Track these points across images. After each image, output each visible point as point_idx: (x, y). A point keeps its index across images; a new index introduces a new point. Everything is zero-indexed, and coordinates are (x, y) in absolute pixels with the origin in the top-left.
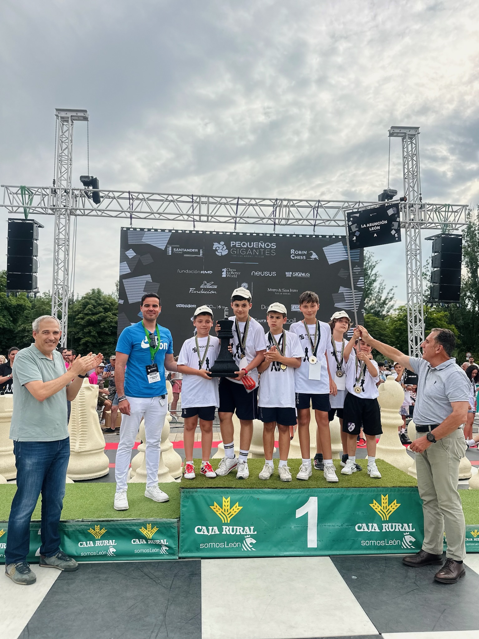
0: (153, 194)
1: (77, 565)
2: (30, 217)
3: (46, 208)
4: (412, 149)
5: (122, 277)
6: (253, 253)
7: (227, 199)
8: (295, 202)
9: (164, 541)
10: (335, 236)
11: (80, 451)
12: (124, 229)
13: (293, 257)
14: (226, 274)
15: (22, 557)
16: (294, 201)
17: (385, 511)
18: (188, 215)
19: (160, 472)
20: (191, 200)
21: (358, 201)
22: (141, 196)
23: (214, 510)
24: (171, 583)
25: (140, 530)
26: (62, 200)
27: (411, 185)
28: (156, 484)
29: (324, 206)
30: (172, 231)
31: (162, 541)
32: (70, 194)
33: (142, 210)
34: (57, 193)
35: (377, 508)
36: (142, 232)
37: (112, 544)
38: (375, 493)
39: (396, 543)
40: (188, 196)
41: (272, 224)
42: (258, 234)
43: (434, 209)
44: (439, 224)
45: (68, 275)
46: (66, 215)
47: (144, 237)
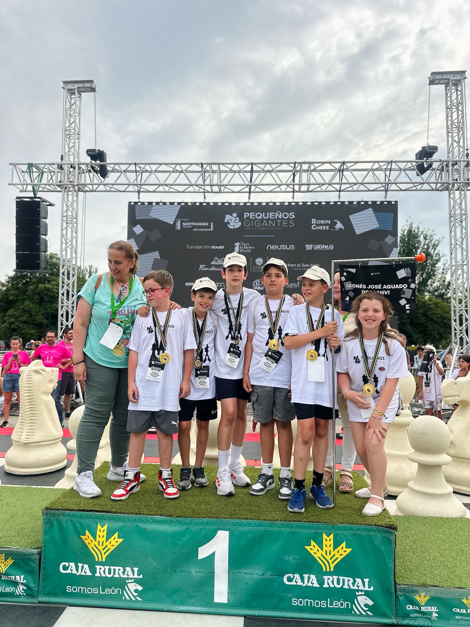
0: (161, 164)
2: (39, 195)
4: (457, 96)
6: (268, 225)
7: (239, 165)
10: (364, 202)
12: (132, 204)
13: (314, 227)
14: (239, 248)
17: (328, 557)
18: (197, 186)
21: (390, 160)
22: (148, 168)
23: (86, 541)
27: (456, 139)
29: (350, 168)
30: (182, 204)
31: (18, 577)
33: (149, 183)
34: (64, 169)
35: (317, 552)
36: (150, 206)
38: (314, 531)
39: (345, 606)
40: (197, 164)
41: (290, 191)
42: (275, 203)
45: (76, 253)
46: (73, 191)
47: (152, 211)
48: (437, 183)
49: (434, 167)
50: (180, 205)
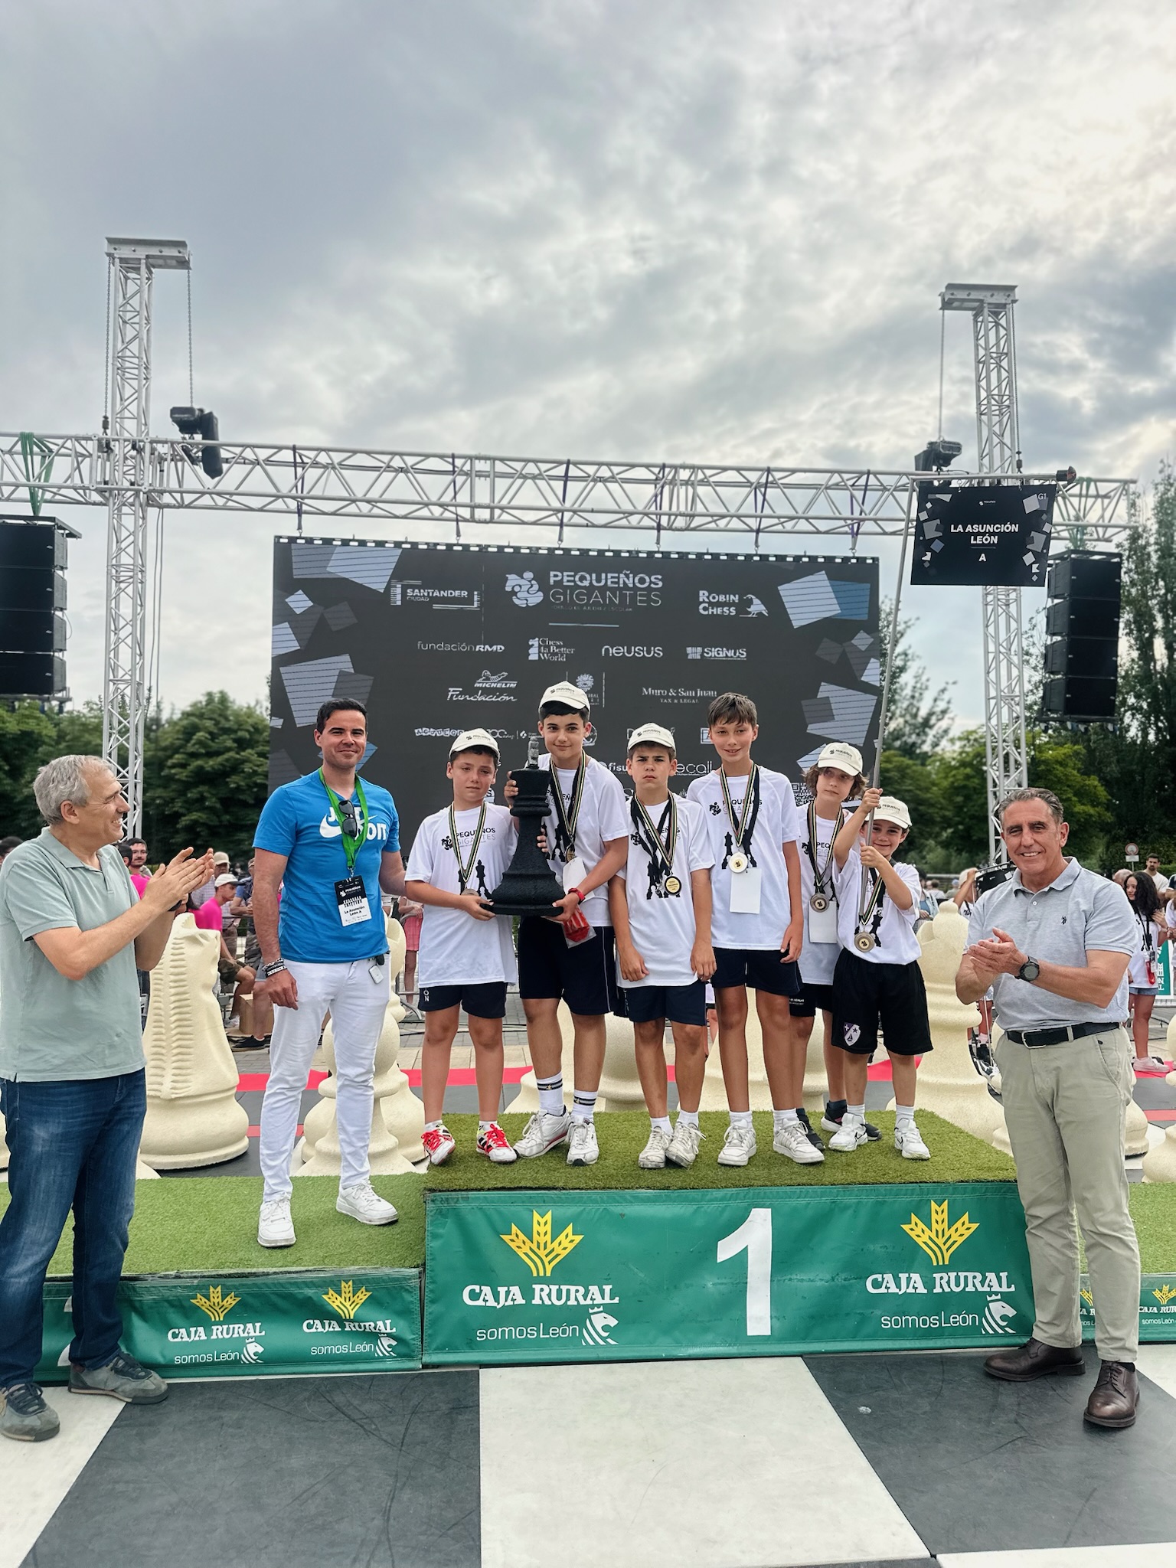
0: (355, 452)
1: (164, 1387)
2: (46, 510)
3: (85, 488)
4: (998, 339)
5: (280, 661)
6: (604, 600)
7: (539, 464)
8: (708, 472)
9: (384, 1325)
10: (809, 557)
11: (173, 1096)
12: (282, 540)
13: (705, 609)
14: (540, 652)
15: (23, 1371)
16: (706, 471)
17: (940, 1242)
18: (441, 505)
19: (375, 1147)
20: (450, 468)
21: (865, 469)
22: (323, 458)
23: (511, 1244)
24: (403, 1431)
25: (325, 1297)
26: (126, 469)
27: (996, 429)
28: (363, 1180)
29: (780, 482)
30: (404, 546)
31: (380, 1324)
32: (147, 454)
33: (327, 494)
34: (112, 450)
35: (921, 1234)
36: (328, 549)
37: (252, 1334)
38: (916, 1198)
39: (969, 1322)
40: (442, 457)
41: (652, 528)
42: (617, 553)
44: (1064, 528)
45: (141, 654)
46: (136, 505)
47: (331, 563)
50: (400, 547)
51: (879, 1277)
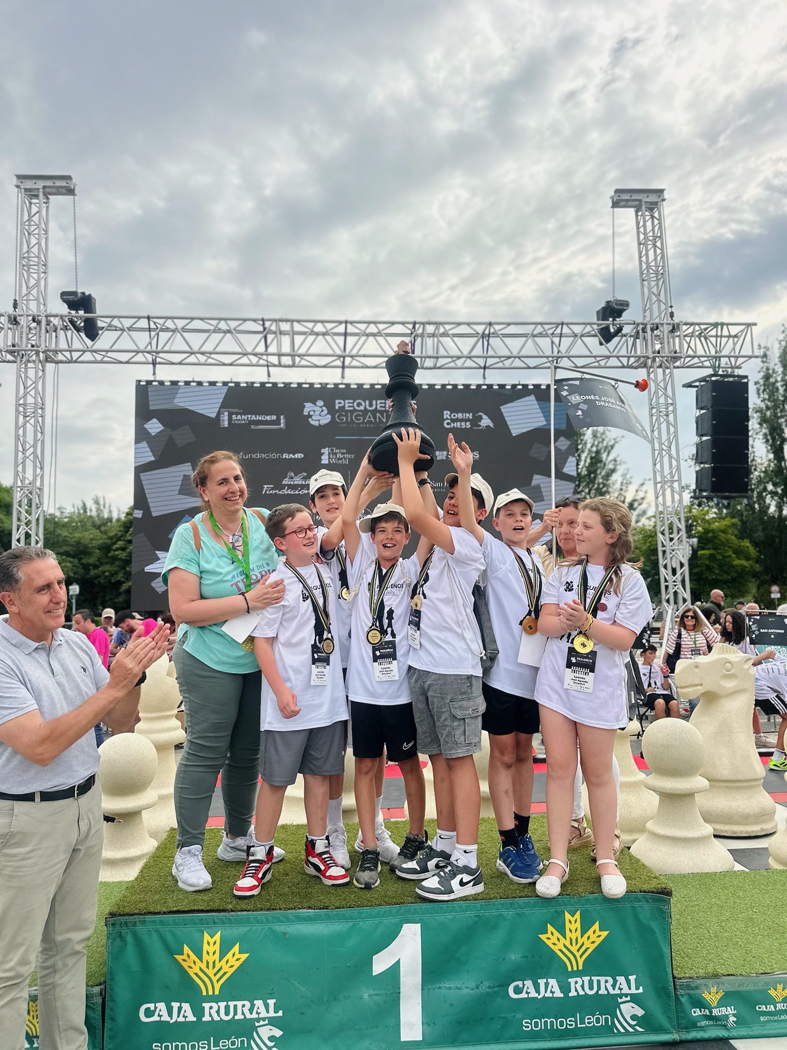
0: (192, 319)
4: (653, 226)
5: (140, 470)
6: (375, 418)
7: (325, 324)
10: (522, 385)
12: (142, 383)
13: (448, 424)
14: (329, 458)
16: (446, 326)
17: (574, 949)
18: (256, 355)
21: (560, 321)
22: (170, 324)
23: (184, 964)
26: (29, 336)
27: (655, 290)
29: (499, 333)
30: (230, 385)
32: (44, 325)
33: (173, 349)
34: (19, 323)
35: (557, 942)
36: (175, 388)
38: (551, 910)
39: (602, 1023)
40: (255, 320)
42: (384, 386)
43: (697, 333)
44: (706, 359)
45: (42, 468)
46: (37, 362)
47: (178, 395)
48: (629, 357)
49: (623, 332)
50: (227, 385)
51: (520, 983)
